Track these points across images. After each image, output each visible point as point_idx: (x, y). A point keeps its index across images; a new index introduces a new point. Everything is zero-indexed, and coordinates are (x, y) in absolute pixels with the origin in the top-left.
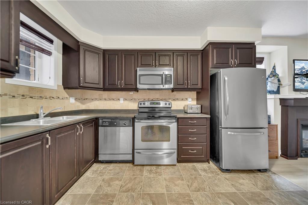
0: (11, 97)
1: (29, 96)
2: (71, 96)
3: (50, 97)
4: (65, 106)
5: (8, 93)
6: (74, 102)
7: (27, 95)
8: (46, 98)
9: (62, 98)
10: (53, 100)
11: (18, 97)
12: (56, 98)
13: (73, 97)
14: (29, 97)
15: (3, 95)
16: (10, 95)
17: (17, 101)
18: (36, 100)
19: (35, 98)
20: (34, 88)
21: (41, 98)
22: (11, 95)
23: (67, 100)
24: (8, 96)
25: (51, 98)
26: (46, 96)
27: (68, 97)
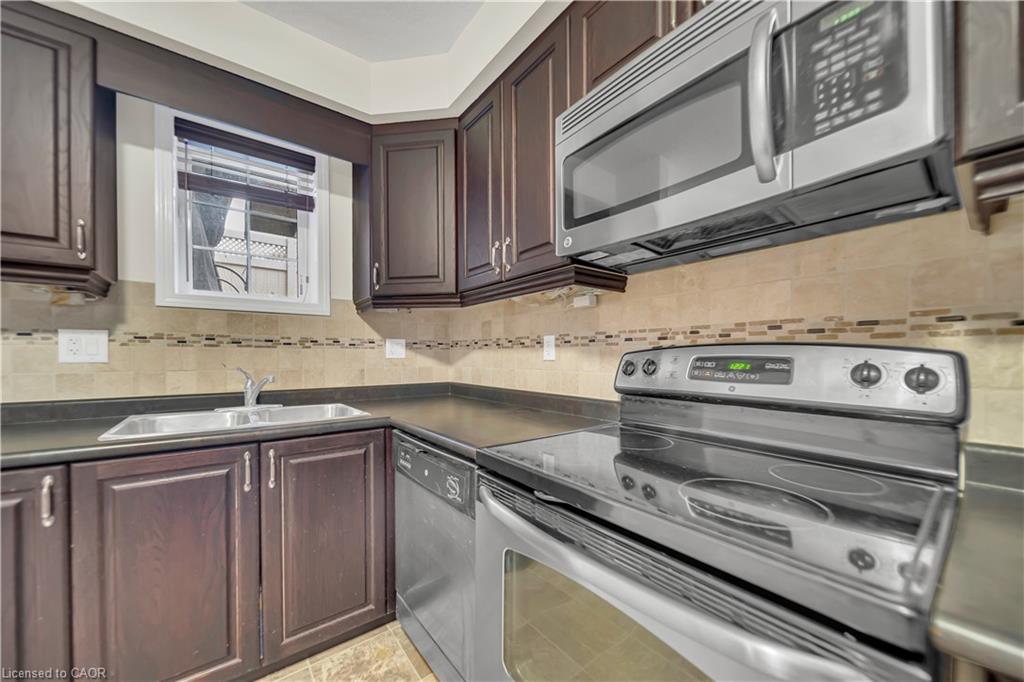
0: (175, 342)
1: (228, 339)
2: (389, 334)
3: (303, 342)
4: (363, 371)
5: (166, 333)
6: (403, 356)
7: (222, 336)
8: (290, 344)
9: (352, 342)
10: (315, 349)
11: (195, 342)
12: (326, 342)
13: (400, 338)
14: (228, 343)
15: (151, 338)
16: (170, 337)
17: (190, 354)
18: (253, 349)
19: (249, 343)
20: (245, 316)
21: (270, 344)
22: (175, 338)
23: (373, 348)
24: (165, 341)
25: (307, 344)
26: (289, 338)
27: (375, 336)
